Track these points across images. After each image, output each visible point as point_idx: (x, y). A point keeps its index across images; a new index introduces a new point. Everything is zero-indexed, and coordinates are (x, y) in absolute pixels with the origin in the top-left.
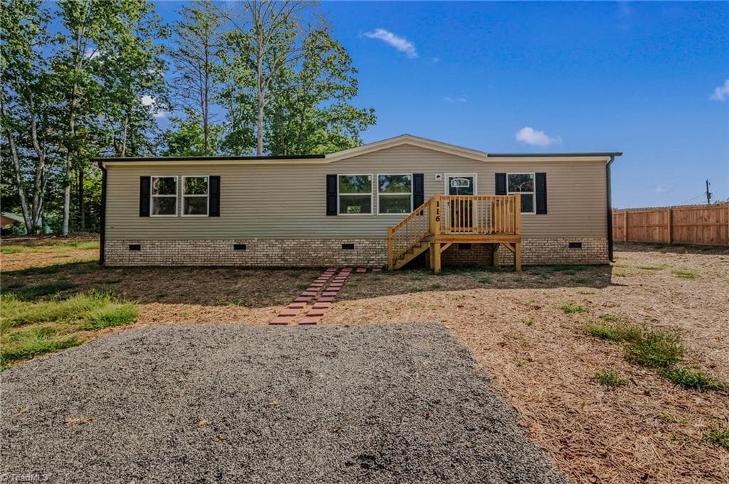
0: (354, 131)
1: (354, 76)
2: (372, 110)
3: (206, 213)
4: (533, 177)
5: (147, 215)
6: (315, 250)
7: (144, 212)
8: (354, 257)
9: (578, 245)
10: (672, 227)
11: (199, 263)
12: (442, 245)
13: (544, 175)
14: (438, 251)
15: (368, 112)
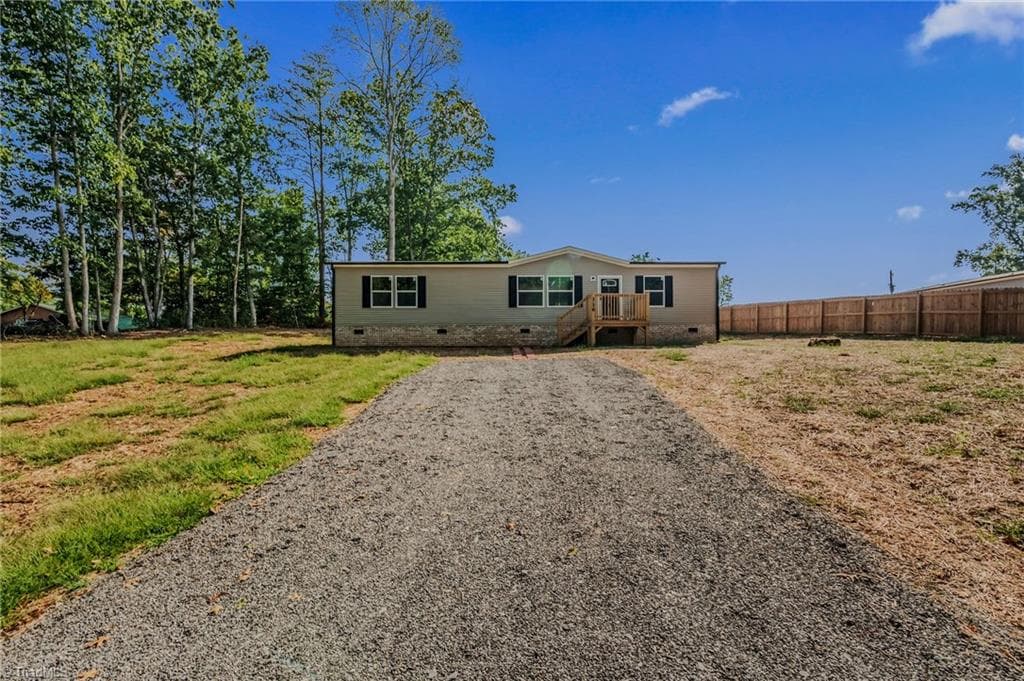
0: (491, 210)
1: (491, 144)
2: (513, 187)
3: (414, 305)
4: (663, 279)
5: (369, 306)
6: (500, 334)
7: (366, 304)
8: (530, 338)
9: (695, 330)
10: (788, 319)
11: (410, 343)
12: (597, 328)
13: (671, 278)
14: (594, 332)
15: (508, 188)
